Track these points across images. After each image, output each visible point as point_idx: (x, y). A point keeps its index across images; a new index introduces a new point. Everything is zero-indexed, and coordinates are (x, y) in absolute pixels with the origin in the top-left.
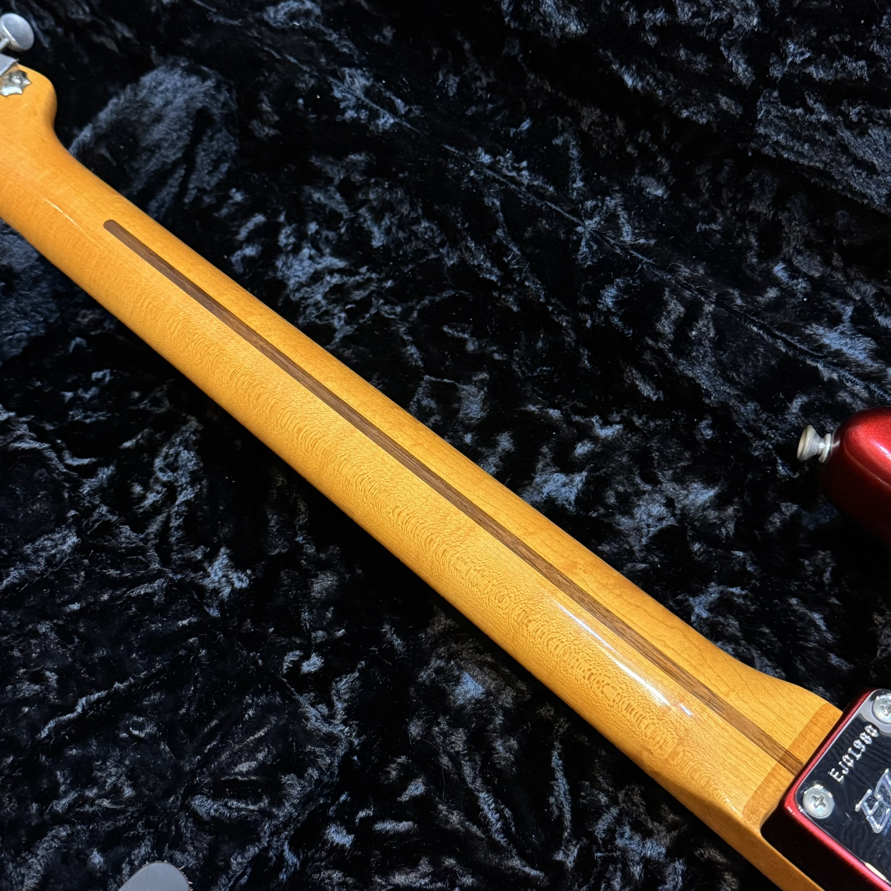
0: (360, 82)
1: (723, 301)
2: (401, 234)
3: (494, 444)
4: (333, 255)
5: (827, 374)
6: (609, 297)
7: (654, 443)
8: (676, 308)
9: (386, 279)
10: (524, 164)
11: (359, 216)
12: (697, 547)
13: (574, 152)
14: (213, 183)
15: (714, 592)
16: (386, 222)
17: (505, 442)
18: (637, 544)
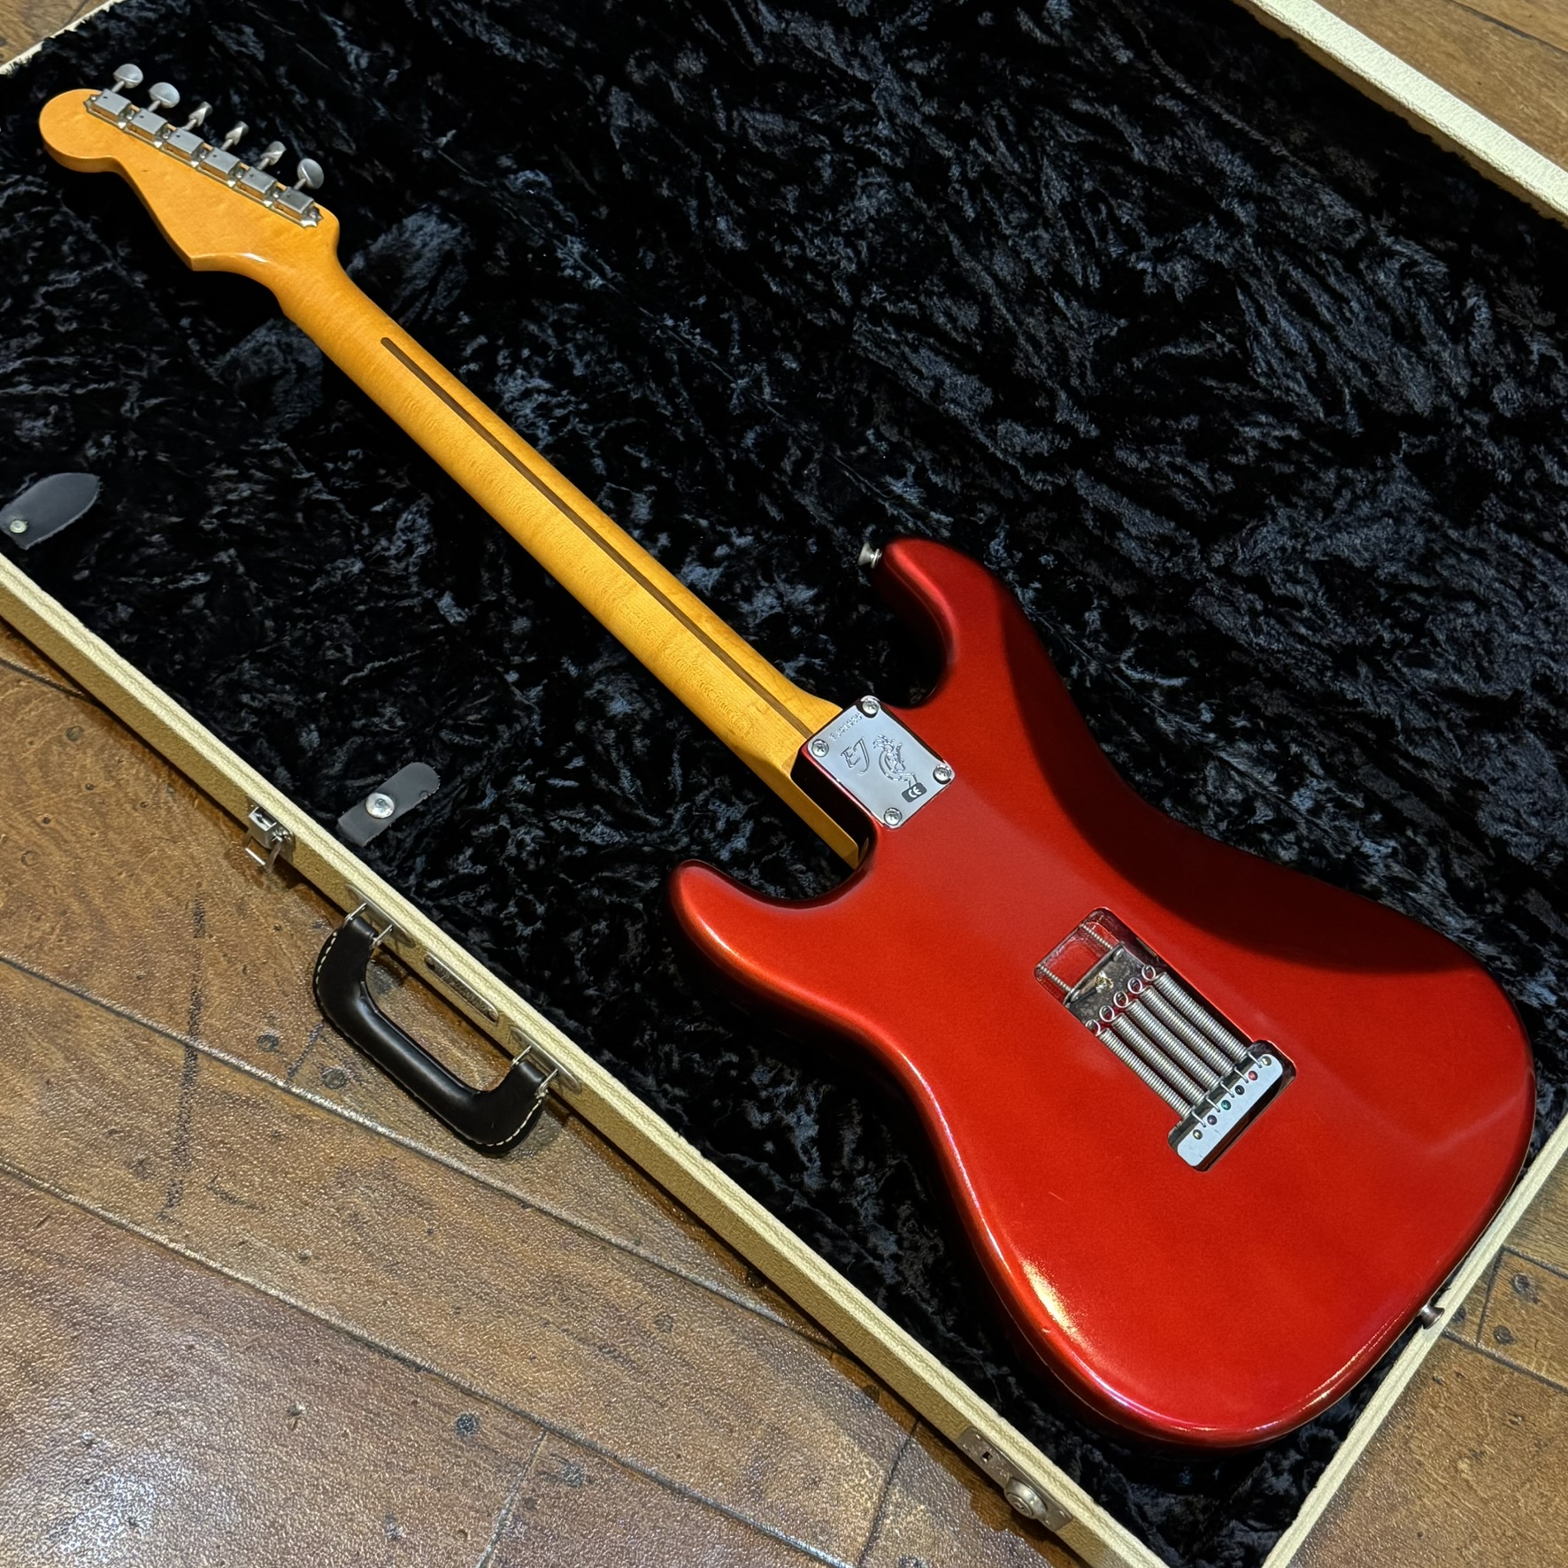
0: (577, 248)
1: (828, 451)
2: (598, 369)
3: (656, 540)
4: (542, 377)
5: (891, 511)
6: (750, 439)
7: (775, 552)
8: (795, 453)
9: (581, 403)
10: (698, 330)
11: (566, 349)
12: (794, 630)
13: (735, 326)
14: (446, 304)
15: (801, 660)
16: (587, 358)
17: (663, 540)
18: (751, 623)
